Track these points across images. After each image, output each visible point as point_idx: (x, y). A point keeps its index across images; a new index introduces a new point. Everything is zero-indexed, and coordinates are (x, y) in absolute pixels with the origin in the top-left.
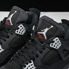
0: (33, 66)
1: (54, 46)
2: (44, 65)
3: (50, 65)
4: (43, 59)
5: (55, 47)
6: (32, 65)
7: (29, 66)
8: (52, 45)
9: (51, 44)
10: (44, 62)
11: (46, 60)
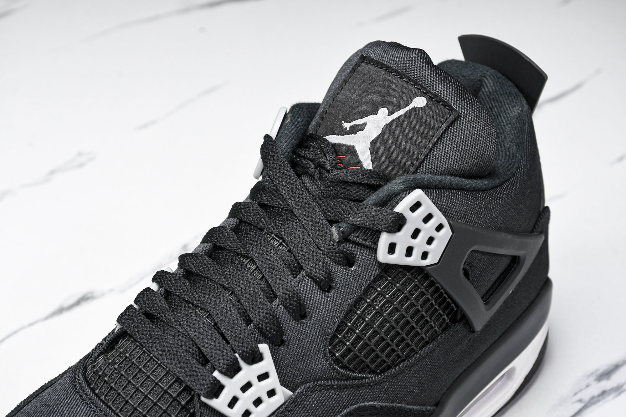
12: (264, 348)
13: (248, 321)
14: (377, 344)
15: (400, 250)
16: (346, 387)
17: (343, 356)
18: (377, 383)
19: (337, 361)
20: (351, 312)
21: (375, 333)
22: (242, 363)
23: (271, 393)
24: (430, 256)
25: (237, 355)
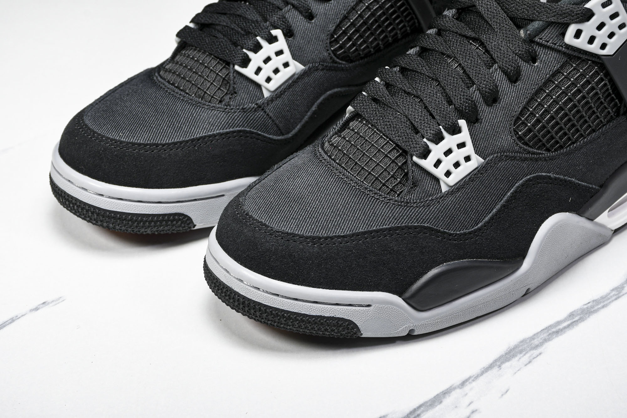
0: (469, 149)
1: (592, 40)
2: (526, 144)
3: (561, 147)
4: (522, 113)
5: (594, 48)
6: (461, 145)
7: (448, 152)
8: (578, 34)
9: (572, 29)
10: (530, 131)
11: (538, 121)
12: (462, 123)
13: (450, 102)
14: (553, 127)
15: (585, 37)
16: (526, 159)
17: (525, 134)
18: (552, 159)
19: (520, 138)
20: (532, 100)
21: (552, 118)
22: (445, 133)
23: (468, 159)
24: (607, 48)
25: (441, 127)
